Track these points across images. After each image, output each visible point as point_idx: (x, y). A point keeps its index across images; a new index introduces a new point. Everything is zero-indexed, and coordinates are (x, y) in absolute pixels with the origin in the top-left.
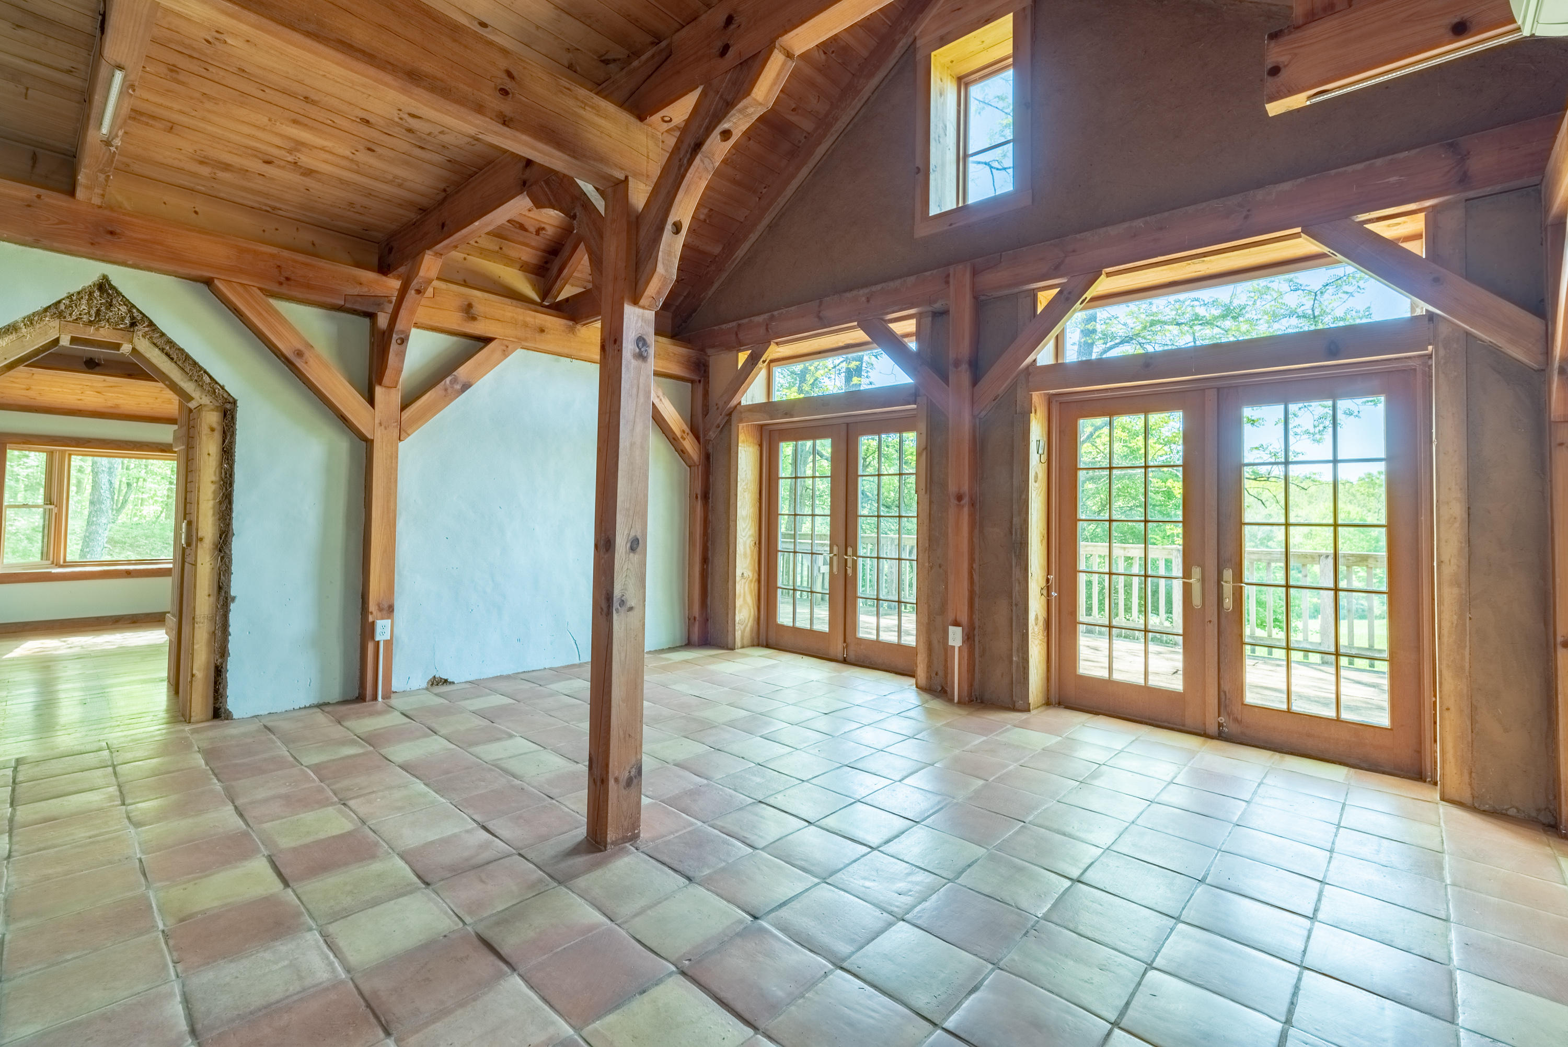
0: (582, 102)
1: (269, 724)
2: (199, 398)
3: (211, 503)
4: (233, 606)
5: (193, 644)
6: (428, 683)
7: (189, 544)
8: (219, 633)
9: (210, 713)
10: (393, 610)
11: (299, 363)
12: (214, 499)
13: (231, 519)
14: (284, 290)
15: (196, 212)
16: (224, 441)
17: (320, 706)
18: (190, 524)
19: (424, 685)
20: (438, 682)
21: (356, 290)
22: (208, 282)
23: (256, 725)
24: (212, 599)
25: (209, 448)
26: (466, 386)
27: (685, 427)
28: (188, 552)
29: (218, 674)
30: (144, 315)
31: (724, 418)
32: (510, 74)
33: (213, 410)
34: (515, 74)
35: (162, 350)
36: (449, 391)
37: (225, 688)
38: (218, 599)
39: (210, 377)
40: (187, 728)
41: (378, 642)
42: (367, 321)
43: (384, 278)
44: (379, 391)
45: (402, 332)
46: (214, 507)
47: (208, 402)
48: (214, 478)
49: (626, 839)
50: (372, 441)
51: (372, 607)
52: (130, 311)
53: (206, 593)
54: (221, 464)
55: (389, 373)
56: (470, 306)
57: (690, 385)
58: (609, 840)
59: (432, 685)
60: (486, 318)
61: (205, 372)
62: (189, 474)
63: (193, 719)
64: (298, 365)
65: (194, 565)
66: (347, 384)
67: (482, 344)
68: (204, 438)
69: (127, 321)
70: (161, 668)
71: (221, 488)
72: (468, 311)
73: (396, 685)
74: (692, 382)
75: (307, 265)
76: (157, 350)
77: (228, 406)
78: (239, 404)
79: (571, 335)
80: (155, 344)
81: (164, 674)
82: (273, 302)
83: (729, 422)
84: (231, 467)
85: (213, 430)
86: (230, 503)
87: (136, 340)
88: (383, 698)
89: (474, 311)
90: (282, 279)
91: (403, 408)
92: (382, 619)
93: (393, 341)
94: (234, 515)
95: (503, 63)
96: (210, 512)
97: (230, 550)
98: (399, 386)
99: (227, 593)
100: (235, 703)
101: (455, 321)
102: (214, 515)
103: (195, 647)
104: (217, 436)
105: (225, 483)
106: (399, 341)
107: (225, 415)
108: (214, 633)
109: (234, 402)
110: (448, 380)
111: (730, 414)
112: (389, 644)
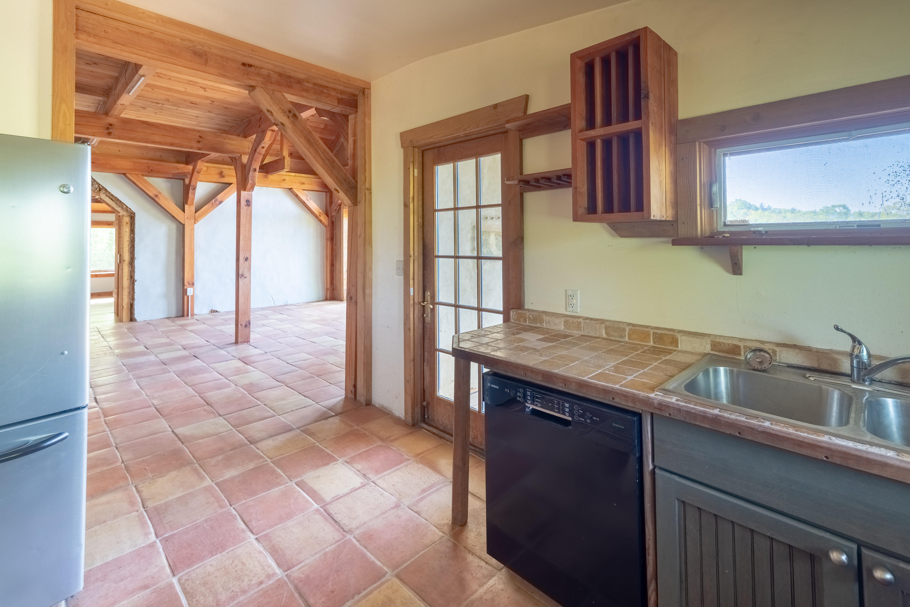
0: (224, 138)
1: (149, 323)
2: (122, 213)
3: (127, 248)
4: (136, 283)
5: (123, 296)
6: (209, 312)
7: (120, 262)
8: (131, 292)
9: (129, 319)
10: (194, 285)
11: (156, 199)
12: (128, 247)
13: (134, 253)
14: (150, 174)
15: (119, 151)
16: (131, 227)
17: (168, 318)
18: (120, 255)
19: (208, 312)
20: (213, 311)
21: (177, 171)
22: (124, 174)
23: (145, 322)
24: (129, 281)
25: (126, 230)
26: (221, 202)
27: (321, 211)
28: (120, 265)
29: (132, 306)
30: (103, 187)
31: (337, 207)
32: (200, 137)
33: (127, 217)
34: (202, 136)
35: (110, 198)
36: (214, 204)
37: (134, 311)
38: (131, 281)
39: (126, 206)
40: (122, 324)
41: (188, 296)
42: (182, 181)
43: (187, 166)
44: (186, 206)
45: (194, 186)
46: (128, 249)
47: (125, 214)
48: (128, 240)
49: (245, 342)
50: (184, 224)
51: (186, 283)
52: (99, 186)
53: (127, 279)
54: (131, 235)
55: (189, 200)
56: (222, 172)
57: (325, 193)
58: (239, 341)
59: (211, 312)
60: (229, 176)
61: (124, 204)
62: (120, 238)
63: (123, 321)
64: (156, 200)
65: (122, 269)
66: (175, 206)
67: (228, 185)
68: (124, 226)
69: (98, 190)
70: (112, 309)
71: (131, 243)
72: (221, 174)
73: (196, 312)
74: (326, 192)
75: (158, 165)
76: (108, 198)
77: (132, 215)
78: (136, 214)
79: (266, 179)
80: (107, 196)
81: (113, 311)
82: (146, 178)
83: (340, 208)
84: (134, 236)
85: (127, 223)
86: (134, 248)
87: (101, 195)
88: (191, 316)
89: (223, 174)
90: (150, 171)
91: (195, 212)
92: (190, 287)
93: (190, 189)
94: (135, 252)
95: (198, 134)
96: (127, 251)
97: (134, 264)
98: (194, 204)
99: (134, 279)
100: (137, 315)
101: (216, 178)
102: (128, 252)
103: (123, 297)
104: (129, 225)
105: (132, 241)
106: (193, 189)
107: (131, 218)
108: (130, 292)
109: (134, 213)
110: (213, 200)
111: (340, 205)
112: (193, 296)
